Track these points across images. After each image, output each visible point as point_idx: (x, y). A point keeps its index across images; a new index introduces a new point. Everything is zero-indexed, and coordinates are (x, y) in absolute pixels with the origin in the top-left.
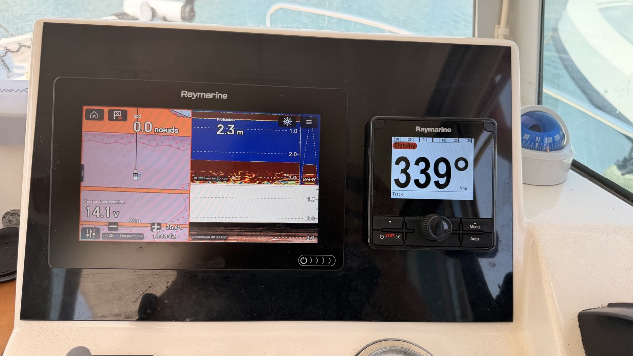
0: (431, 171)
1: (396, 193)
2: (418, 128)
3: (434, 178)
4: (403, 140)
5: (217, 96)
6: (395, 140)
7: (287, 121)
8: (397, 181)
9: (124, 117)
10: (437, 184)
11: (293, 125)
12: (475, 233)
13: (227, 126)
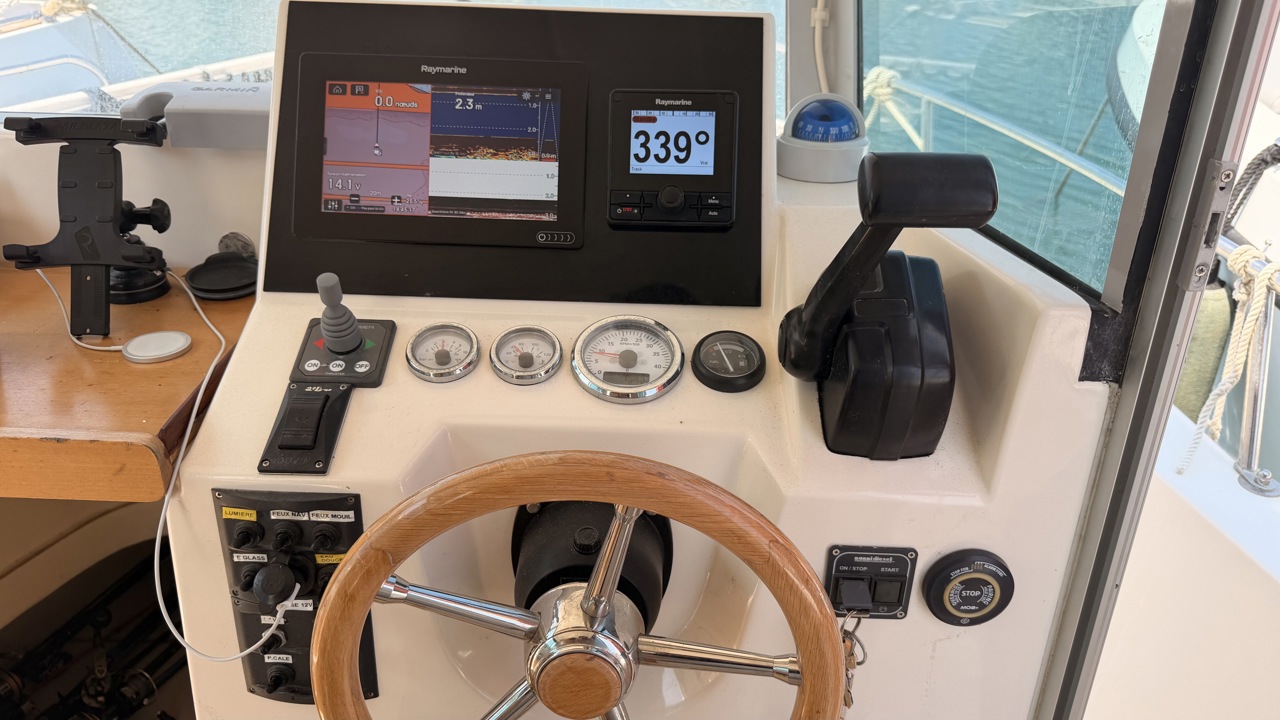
0: (671, 145)
1: (635, 167)
2: (658, 101)
3: (674, 152)
4: (643, 113)
5: (456, 70)
6: (634, 113)
7: (526, 96)
8: (637, 156)
9: (366, 92)
10: (677, 158)
11: (532, 100)
12: (714, 207)
13: (466, 101)
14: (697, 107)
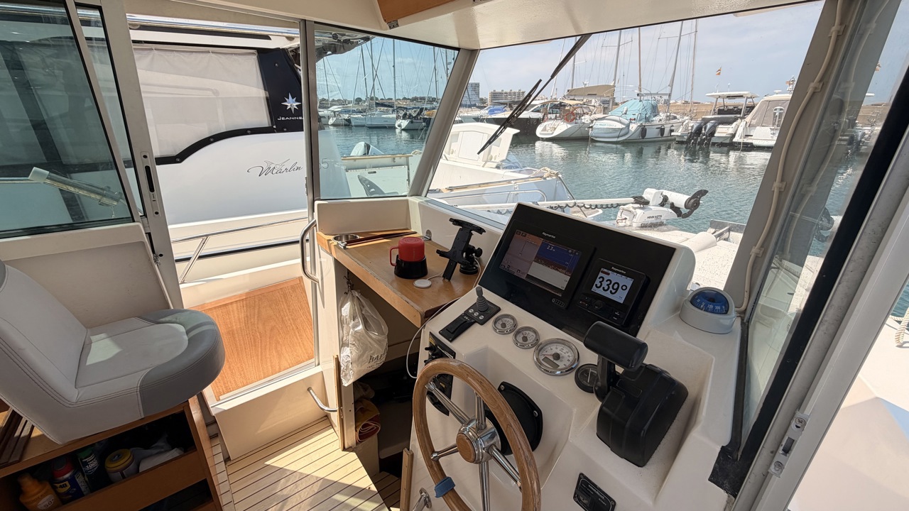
0: (611, 286)
1: (594, 289)
2: (613, 268)
4: (606, 270)
5: (552, 237)
6: (602, 269)
7: (570, 251)
8: (596, 285)
10: (611, 291)
11: (571, 253)
12: (616, 316)
13: (551, 247)
14: (627, 275)
